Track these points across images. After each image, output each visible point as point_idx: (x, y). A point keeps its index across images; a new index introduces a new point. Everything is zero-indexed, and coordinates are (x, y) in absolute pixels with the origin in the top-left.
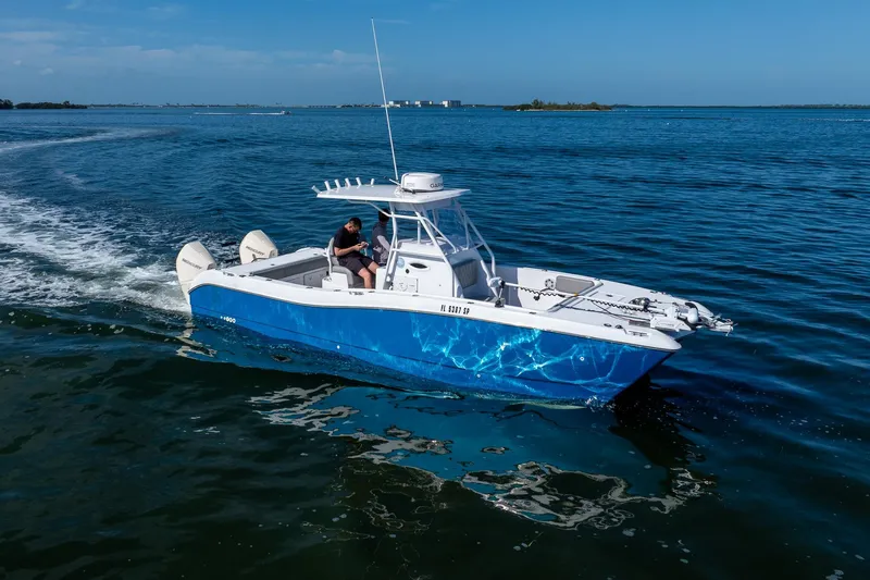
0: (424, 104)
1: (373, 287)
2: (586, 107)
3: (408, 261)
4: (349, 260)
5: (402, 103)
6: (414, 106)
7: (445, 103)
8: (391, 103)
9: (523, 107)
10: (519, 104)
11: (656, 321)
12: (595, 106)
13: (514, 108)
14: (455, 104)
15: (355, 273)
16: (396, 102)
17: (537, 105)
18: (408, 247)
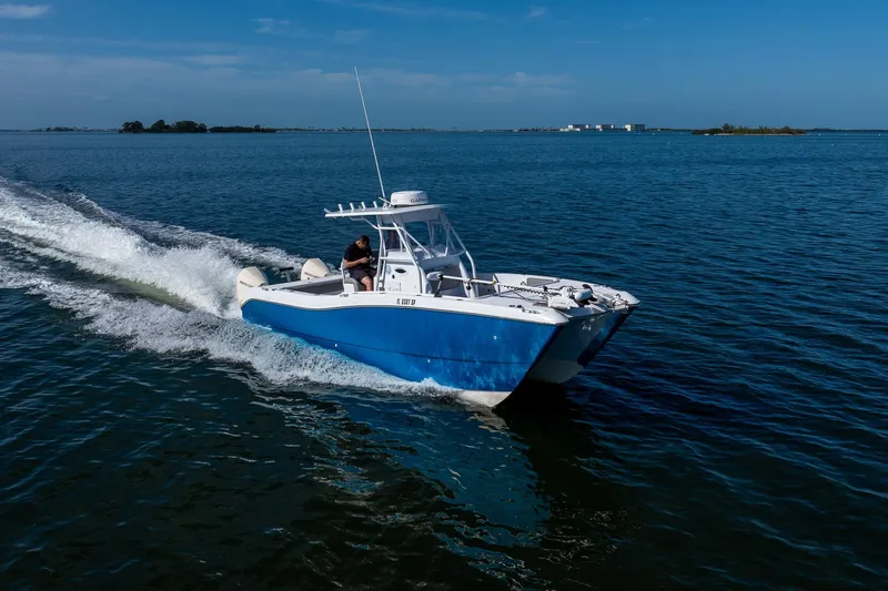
0: (606, 128)
1: (372, 289)
2: (778, 131)
3: (394, 267)
4: (356, 272)
5: (582, 127)
6: (595, 130)
7: (628, 127)
8: (571, 127)
9: (713, 132)
10: (708, 128)
11: (552, 301)
12: (787, 131)
13: (702, 132)
14: (638, 128)
15: (359, 280)
16: (575, 126)
17: (727, 129)
18: (393, 255)
